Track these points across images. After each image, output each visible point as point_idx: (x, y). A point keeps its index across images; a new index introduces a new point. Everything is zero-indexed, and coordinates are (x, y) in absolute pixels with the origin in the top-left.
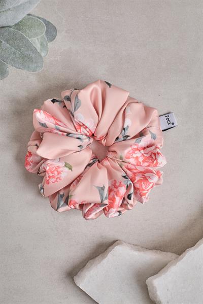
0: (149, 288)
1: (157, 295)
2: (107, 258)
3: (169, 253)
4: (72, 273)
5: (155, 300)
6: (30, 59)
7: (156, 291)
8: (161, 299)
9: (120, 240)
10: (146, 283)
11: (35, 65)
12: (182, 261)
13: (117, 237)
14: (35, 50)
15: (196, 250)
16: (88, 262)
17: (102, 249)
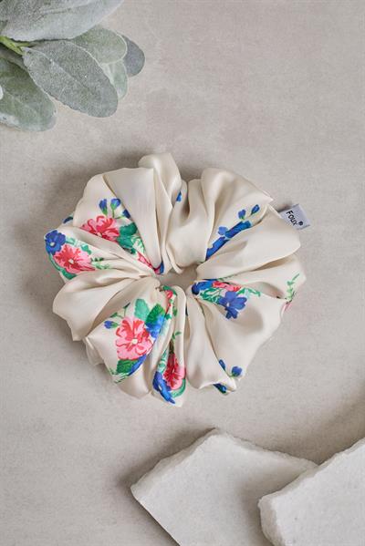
0: (262, 514)
1: (276, 526)
2: (194, 455)
3: (303, 460)
4: (129, 480)
5: (271, 536)
6: (97, 96)
7: (275, 520)
8: (282, 533)
9: (218, 429)
10: (259, 505)
11: (104, 106)
12: (325, 470)
13: (214, 423)
14: (105, 81)
15: (352, 454)
16: (158, 461)
17: (185, 440)
